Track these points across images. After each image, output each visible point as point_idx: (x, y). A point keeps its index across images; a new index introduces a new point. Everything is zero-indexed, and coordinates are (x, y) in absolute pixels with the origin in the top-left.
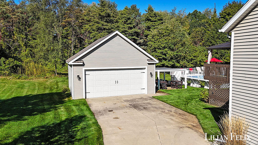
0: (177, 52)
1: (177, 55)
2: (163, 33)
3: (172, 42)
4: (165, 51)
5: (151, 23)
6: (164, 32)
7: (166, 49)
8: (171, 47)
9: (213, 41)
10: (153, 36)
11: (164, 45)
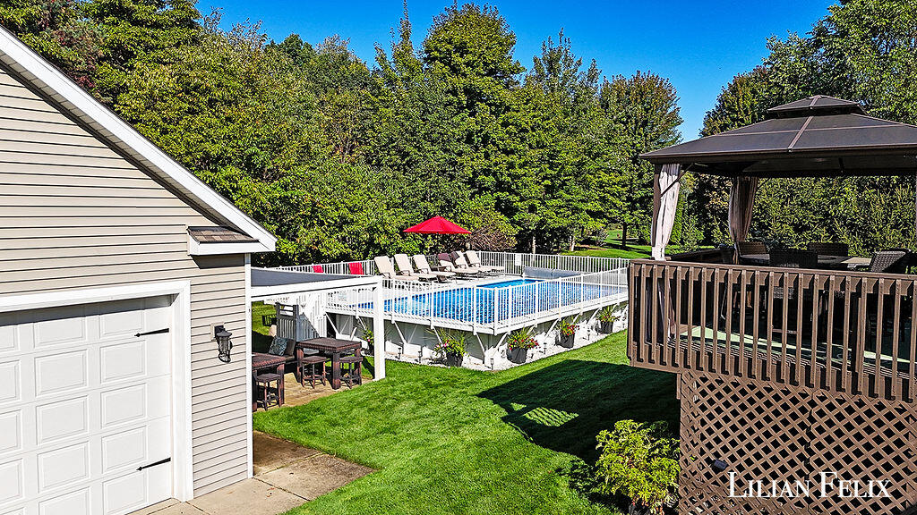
0: (285, 187)
1: (284, 200)
2: (208, 90)
3: (258, 136)
4: (226, 178)
5: (136, 30)
6: (210, 83)
7: (232, 170)
8: (255, 160)
9: (409, 149)
10: (151, 96)
11: (221, 145)
